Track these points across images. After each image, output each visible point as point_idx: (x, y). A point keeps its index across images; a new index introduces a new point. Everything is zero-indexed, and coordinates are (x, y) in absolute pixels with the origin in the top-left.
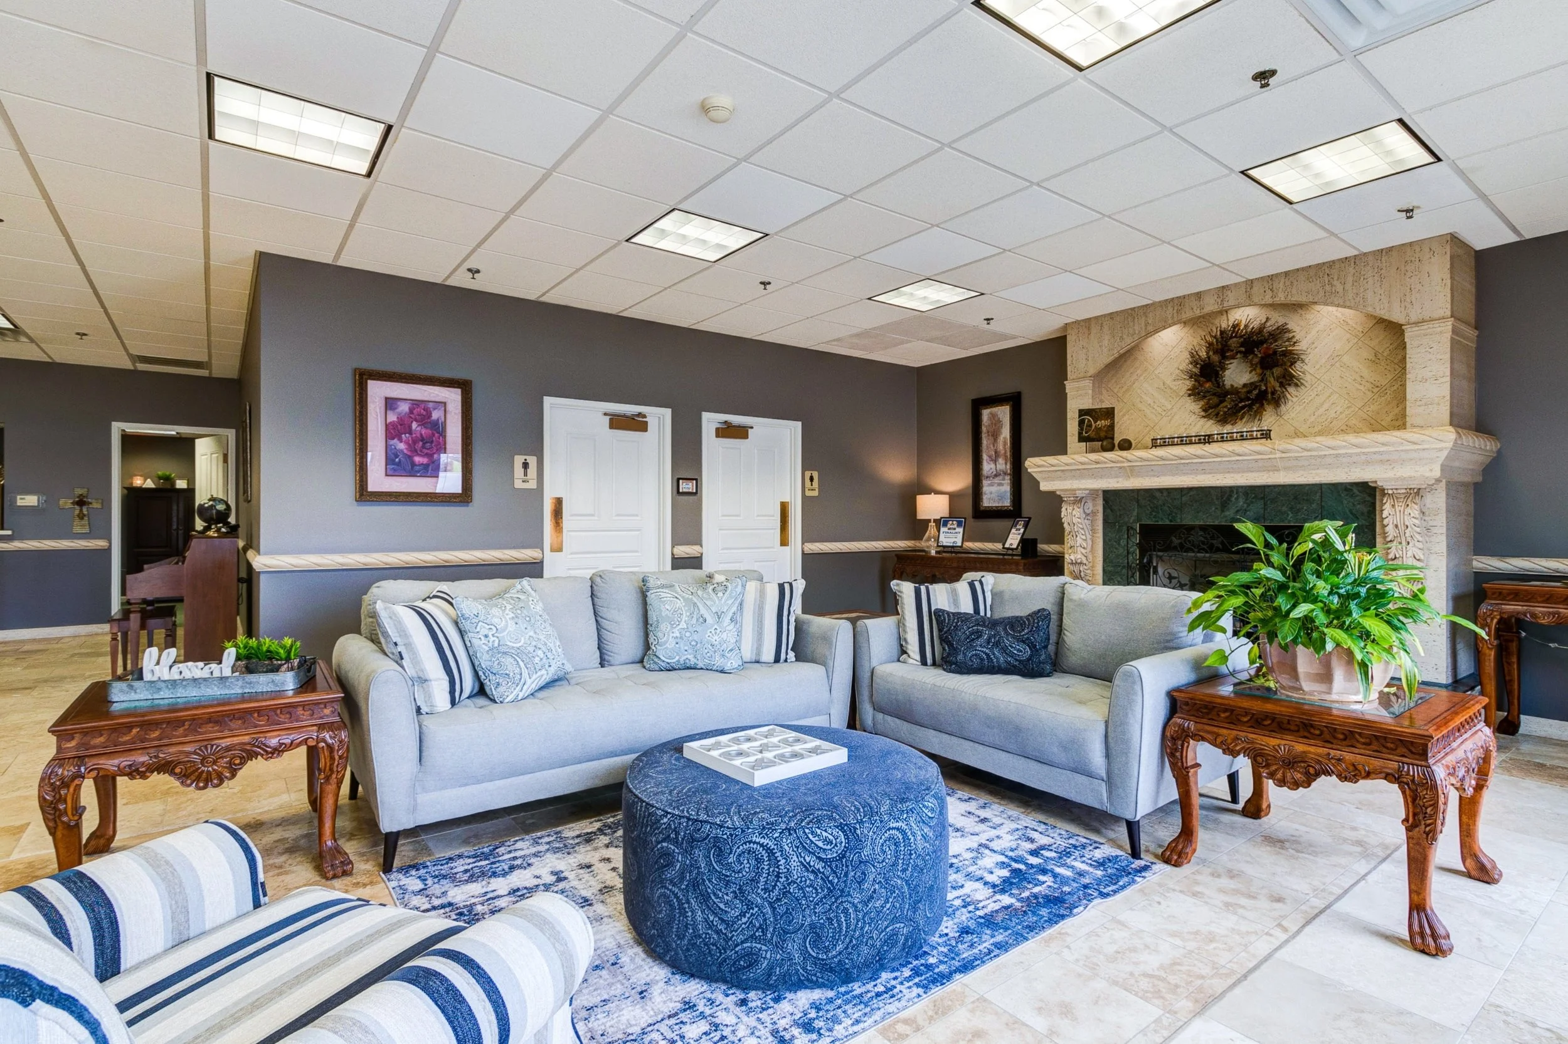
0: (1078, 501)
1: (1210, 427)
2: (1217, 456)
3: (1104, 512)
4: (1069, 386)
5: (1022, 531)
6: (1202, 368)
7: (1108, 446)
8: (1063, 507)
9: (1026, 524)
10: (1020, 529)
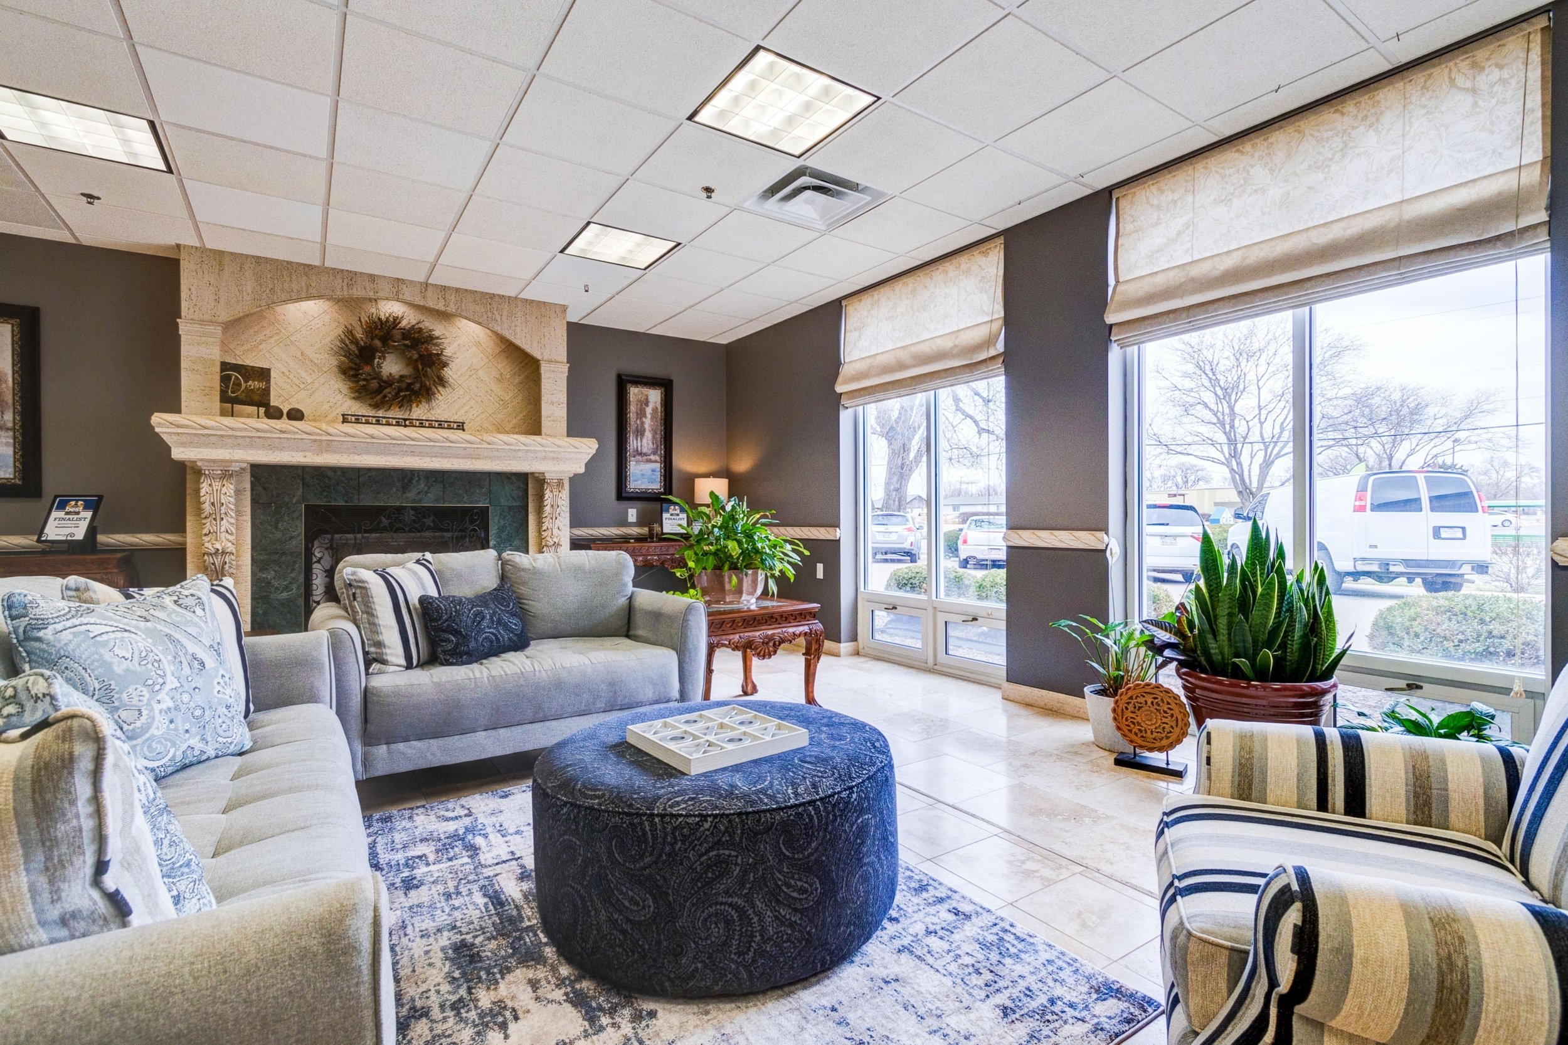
0: (226, 475)
1: (359, 408)
2: (432, 441)
3: (252, 490)
4: (184, 327)
5: (88, 514)
6: (362, 349)
7: (274, 414)
8: (198, 482)
9: (94, 505)
10: (78, 513)
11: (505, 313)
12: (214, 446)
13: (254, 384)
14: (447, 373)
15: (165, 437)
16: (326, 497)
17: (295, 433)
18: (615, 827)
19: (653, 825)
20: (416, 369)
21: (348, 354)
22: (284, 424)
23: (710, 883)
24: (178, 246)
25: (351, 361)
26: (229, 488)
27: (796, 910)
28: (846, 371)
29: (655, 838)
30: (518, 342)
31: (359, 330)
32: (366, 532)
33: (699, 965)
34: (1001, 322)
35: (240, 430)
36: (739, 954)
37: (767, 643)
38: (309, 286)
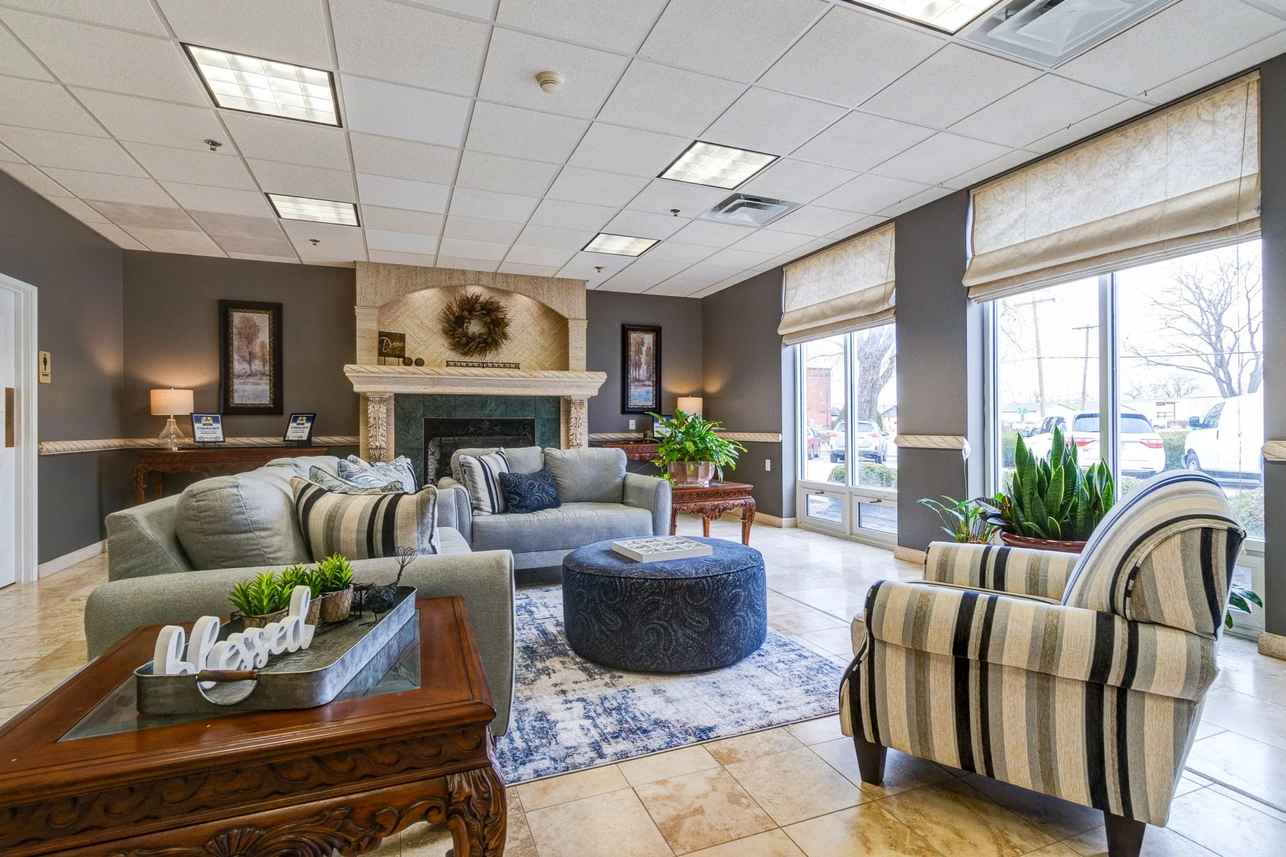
0: (382, 401)
1: (456, 357)
2: (499, 376)
3: (395, 410)
4: (358, 311)
5: (309, 425)
6: (456, 318)
7: (407, 362)
8: (367, 405)
9: (311, 419)
10: (303, 424)
11: (545, 289)
12: (375, 383)
13: (396, 344)
14: (509, 330)
15: (350, 379)
16: (437, 413)
17: (421, 374)
18: (602, 583)
19: (620, 582)
20: (489, 329)
21: (448, 321)
22: (413, 368)
23: (649, 613)
24: (355, 262)
25: (450, 326)
26: (383, 409)
27: (695, 632)
28: (786, 319)
29: (621, 588)
30: (553, 307)
31: (455, 305)
32: (461, 435)
33: (644, 654)
34: (893, 284)
35: (390, 373)
36: (664, 650)
37: (714, 510)
38: (426, 281)
